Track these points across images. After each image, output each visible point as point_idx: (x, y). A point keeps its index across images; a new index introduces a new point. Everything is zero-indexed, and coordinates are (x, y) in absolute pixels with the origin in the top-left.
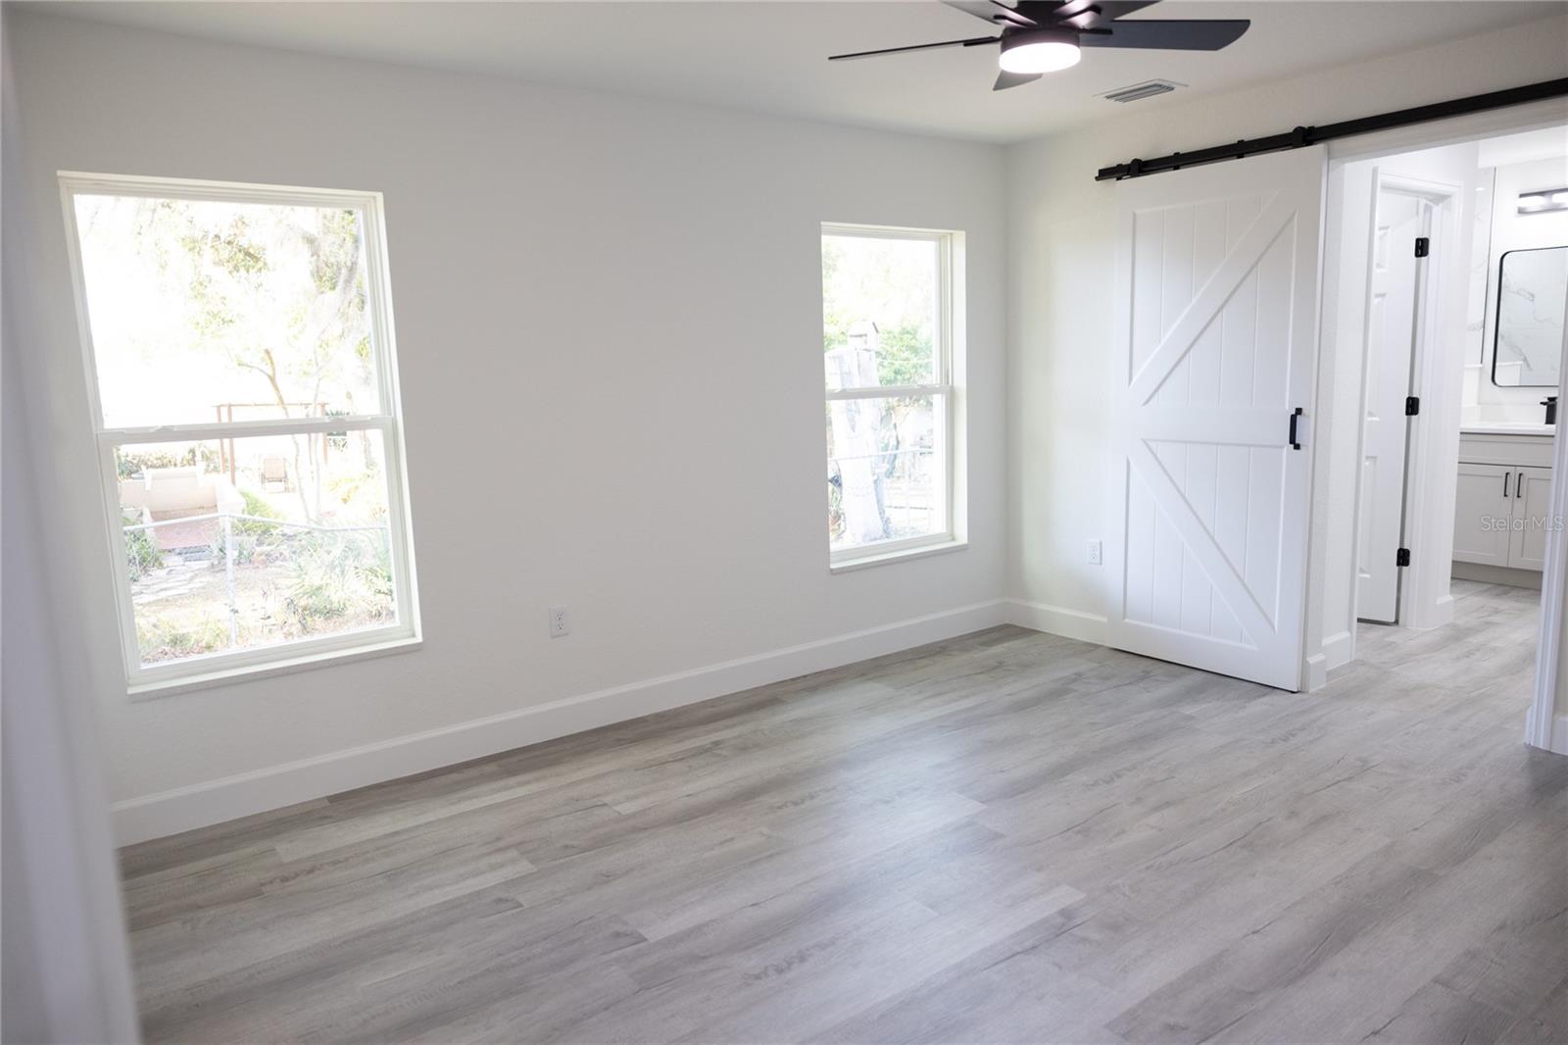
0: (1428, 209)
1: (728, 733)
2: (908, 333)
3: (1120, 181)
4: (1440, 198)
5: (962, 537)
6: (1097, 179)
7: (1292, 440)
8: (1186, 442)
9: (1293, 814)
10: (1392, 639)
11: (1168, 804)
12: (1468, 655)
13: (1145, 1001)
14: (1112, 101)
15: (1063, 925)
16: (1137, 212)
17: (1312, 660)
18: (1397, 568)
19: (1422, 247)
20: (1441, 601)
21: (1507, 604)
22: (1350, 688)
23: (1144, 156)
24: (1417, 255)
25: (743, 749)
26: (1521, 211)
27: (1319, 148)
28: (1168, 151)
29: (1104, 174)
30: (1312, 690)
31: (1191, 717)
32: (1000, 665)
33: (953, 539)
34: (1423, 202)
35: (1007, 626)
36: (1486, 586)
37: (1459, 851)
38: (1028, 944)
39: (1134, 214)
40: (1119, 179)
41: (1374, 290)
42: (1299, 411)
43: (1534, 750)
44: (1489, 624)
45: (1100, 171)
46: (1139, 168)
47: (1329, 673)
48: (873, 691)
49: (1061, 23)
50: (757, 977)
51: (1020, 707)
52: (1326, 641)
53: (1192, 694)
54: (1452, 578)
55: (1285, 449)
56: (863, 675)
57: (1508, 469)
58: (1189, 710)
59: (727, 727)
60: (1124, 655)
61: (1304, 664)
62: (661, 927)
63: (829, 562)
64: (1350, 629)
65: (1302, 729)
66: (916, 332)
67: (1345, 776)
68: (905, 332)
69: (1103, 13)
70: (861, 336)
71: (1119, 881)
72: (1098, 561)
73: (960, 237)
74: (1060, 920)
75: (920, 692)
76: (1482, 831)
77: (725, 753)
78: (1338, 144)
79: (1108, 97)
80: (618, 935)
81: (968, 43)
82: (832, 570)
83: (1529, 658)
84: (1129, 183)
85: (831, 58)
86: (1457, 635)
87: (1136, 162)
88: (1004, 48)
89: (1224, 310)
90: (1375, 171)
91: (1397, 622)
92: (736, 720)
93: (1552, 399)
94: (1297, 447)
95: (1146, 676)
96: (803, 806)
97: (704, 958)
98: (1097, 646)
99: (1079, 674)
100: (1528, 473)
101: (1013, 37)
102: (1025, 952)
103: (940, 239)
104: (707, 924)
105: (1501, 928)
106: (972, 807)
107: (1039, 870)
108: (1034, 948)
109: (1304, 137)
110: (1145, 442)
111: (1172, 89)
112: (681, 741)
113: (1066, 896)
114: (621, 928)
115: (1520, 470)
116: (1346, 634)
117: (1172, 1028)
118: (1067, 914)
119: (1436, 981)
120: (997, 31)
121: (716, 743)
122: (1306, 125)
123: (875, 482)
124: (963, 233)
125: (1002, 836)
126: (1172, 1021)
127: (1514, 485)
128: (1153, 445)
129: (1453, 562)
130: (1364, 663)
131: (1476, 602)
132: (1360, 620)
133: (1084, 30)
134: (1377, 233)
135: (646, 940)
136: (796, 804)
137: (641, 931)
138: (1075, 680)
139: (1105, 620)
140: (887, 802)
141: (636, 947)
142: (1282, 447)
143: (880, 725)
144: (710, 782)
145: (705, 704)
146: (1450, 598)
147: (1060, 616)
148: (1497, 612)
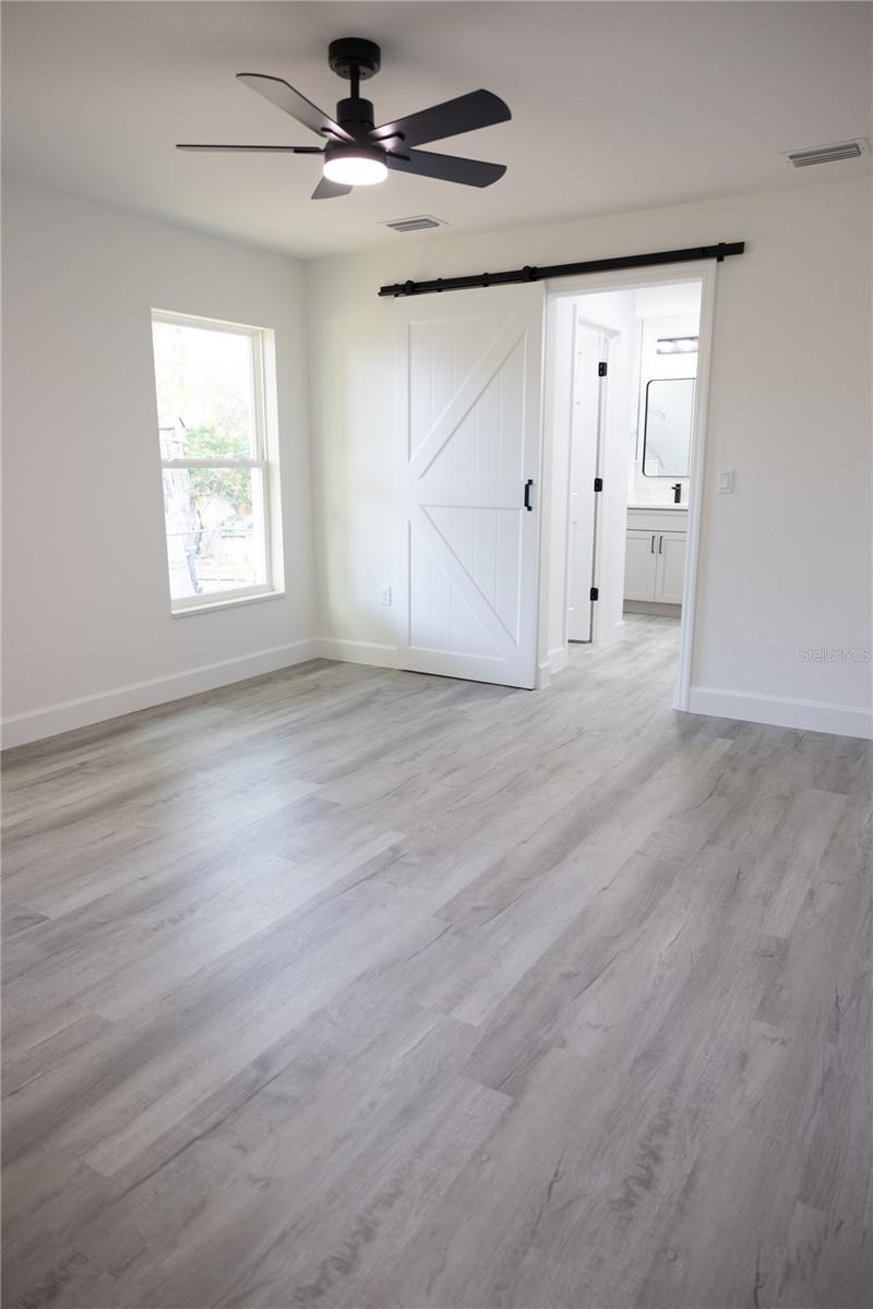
0: (606, 341)
1: (91, 756)
2: (206, 431)
3: (397, 298)
4: (614, 334)
5: (280, 588)
6: (379, 294)
7: (527, 504)
8: (451, 507)
9: (540, 766)
10: (588, 652)
11: (455, 770)
12: (636, 659)
13: (457, 896)
14: (392, 230)
15: (393, 857)
16: (412, 324)
17: (541, 666)
18: (590, 602)
19: (603, 369)
20: (617, 624)
21: (655, 626)
22: (565, 686)
23: (415, 280)
24: (600, 375)
25: (108, 766)
26: (659, 352)
27: (540, 284)
28: (432, 276)
29: (385, 291)
30: (542, 688)
31: (464, 712)
32: (317, 688)
33: (273, 590)
34: (603, 336)
35: (318, 659)
36: (641, 616)
37: (643, 775)
38: (370, 872)
39: (409, 326)
40: (397, 296)
41: (575, 400)
42: (530, 482)
43: (679, 712)
44: (647, 639)
45: (382, 288)
46: (412, 288)
47: (553, 676)
48: (217, 713)
49: (374, 144)
50: (156, 929)
51: (336, 716)
52: (550, 653)
53: (463, 696)
54: (624, 612)
55: (521, 511)
56: (205, 702)
57: (655, 533)
58: (461, 707)
59: (90, 751)
60: (410, 674)
61: (537, 667)
62: (59, 907)
63: (170, 609)
64: (564, 645)
65: (538, 713)
66: (214, 431)
67: (569, 739)
68: (204, 431)
69: (406, 139)
70: (169, 429)
71: (429, 823)
72: (388, 603)
73: (270, 334)
74: (390, 854)
75: (255, 712)
76: (654, 762)
77: (90, 770)
78: (554, 282)
79: (389, 226)
80: (19, 919)
81: (298, 150)
82: (173, 615)
83: (673, 657)
84: (404, 300)
85: (178, 146)
86: (628, 647)
87: (409, 283)
88: (328, 158)
89: (477, 405)
90: (575, 307)
91: (590, 641)
92: (97, 744)
93: (678, 485)
94: (530, 509)
95: (428, 687)
96: (170, 803)
97: (104, 923)
98: (390, 669)
99: (379, 690)
100: (665, 535)
101: (335, 150)
102: (368, 878)
103: (252, 334)
104: (102, 899)
105: (670, 817)
106: (314, 787)
107: (370, 823)
108: (374, 875)
109: (530, 274)
110: (422, 507)
111: (437, 225)
112: (48, 765)
113: (392, 838)
114: (21, 914)
115: (661, 534)
116: (561, 648)
117: (476, 909)
118: (395, 849)
119: (638, 853)
120: (321, 143)
121: (83, 764)
122: (531, 266)
123: (188, 557)
124: (273, 331)
125: (337, 805)
126: (477, 905)
127: (657, 545)
128: (427, 509)
129: (625, 600)
130: (572, 668)
131: (638, 625)
132: (570, 641)
133: (390, 154)
134: (576, 356)
135: (47, 918)
136: (165, 801)
137: (42, 913)
138: (376, 694)
139: (395, 648)
140: (243, 792)
141: (39, 925)
142: (519, 509)
143: (225, 738)
144: (81, 794)
145: (64, 736)
146: (623, 622)
147: (360, 647)
148: (649, 631)
